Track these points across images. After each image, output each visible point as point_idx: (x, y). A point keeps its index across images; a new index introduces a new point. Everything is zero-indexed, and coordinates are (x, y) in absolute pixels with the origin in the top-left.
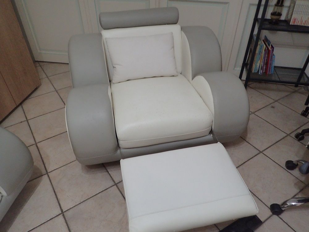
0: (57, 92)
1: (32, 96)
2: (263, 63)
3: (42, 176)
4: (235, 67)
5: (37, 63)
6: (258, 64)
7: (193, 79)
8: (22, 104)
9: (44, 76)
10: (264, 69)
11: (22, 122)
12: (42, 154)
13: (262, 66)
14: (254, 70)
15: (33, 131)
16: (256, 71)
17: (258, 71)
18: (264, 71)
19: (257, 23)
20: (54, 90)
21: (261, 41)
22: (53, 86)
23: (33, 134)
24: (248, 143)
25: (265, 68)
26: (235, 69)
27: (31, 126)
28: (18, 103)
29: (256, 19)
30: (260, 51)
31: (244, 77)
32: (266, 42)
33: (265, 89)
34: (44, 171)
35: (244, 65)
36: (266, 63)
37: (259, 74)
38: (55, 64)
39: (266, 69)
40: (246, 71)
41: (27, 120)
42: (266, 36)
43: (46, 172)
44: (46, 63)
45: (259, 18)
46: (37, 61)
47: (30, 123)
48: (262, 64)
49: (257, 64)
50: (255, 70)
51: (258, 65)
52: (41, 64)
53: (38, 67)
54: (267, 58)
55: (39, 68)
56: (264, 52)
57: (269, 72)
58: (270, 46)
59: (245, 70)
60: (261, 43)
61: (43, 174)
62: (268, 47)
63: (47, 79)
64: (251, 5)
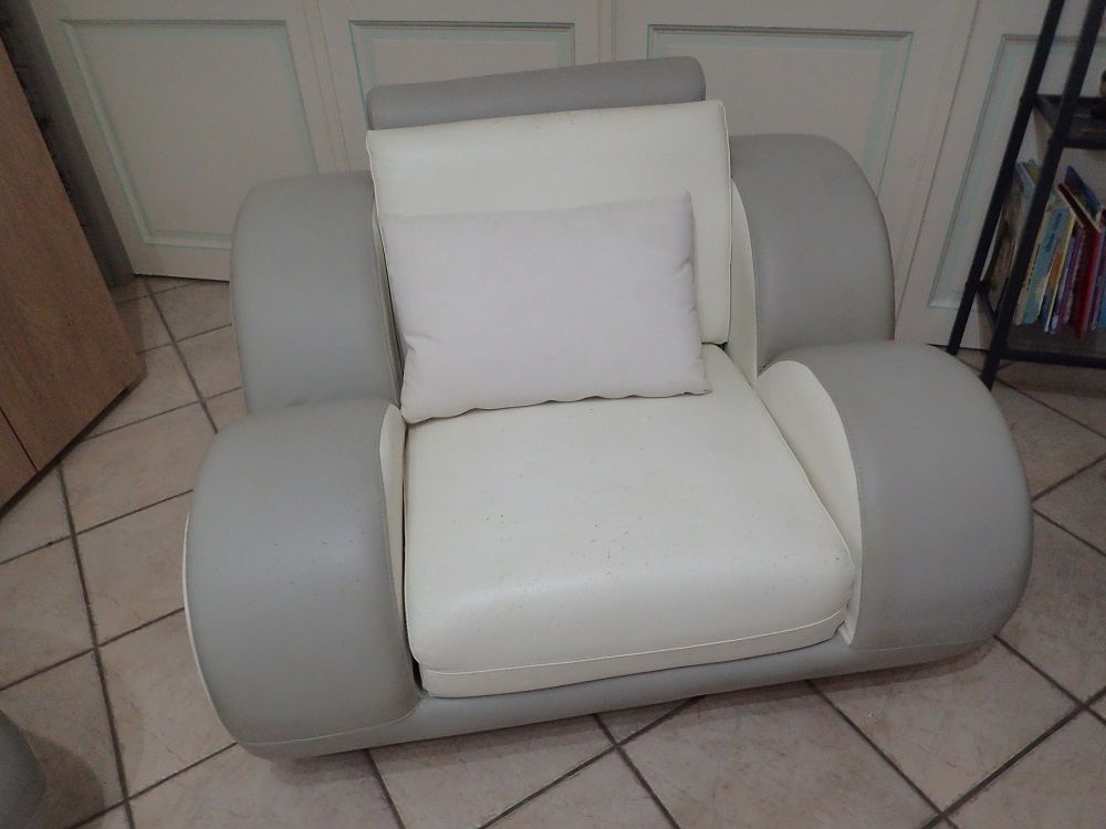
0: (204, 407)
1: (106, 425)
2: (1063, 287)
3: (103, 813)
4: (932, 296)
5: (140, 283)
6: (1041, 290)
7: (760, 372)
8: (64, 462)
9: (164, 338)
10: (1068, 310)
11: (50, 544)
12: (113, 698)
13: (1060, 297)
14: (1021, 316)
15: (92, 587)
16: (1032, 320)
17: (1042, 317)
18: (1066, 318)
19: (1032, 115)
20: (195, 398)
21: (1054, 192)
22: (193, 382)
23: (87, 602)
24: (1016, 659)
25: (1069, 303)
26: (933, 304)
27: (84, 562)
28: (43, 459)
29: (1031, 101)
30: (1053, 235)
31: (974, 336)
32: (1078, 194)
33: (1067, 389)
34: (112, 793)
35: (976, 287)
36: (1077, 283)
37: (1047, 329)
38: (207, 288)
39: (1078, 310)
40: (980, 311)
41: (74, 536)
42: (1073, 166)
43: (120, 794)
44: (175, 284)
45: (1042, 96)
46: (141, 275)
47: (82, 550)
48: (1060, 289)
49: (1038, 292)
50: (1025, 315)
51: (1041, 292)
52: (156, 286)
53: (141, 301)
54: (1080, 263)
55: (146, 307)
56: (1069, 237)
57: (1091, 321)
58: (1099, 216)
59: (975, 306)
60: (1057, 199)
61: (109, 804)
62: (1089, 216)
63: (170, 350)
64: (1009, 38)
